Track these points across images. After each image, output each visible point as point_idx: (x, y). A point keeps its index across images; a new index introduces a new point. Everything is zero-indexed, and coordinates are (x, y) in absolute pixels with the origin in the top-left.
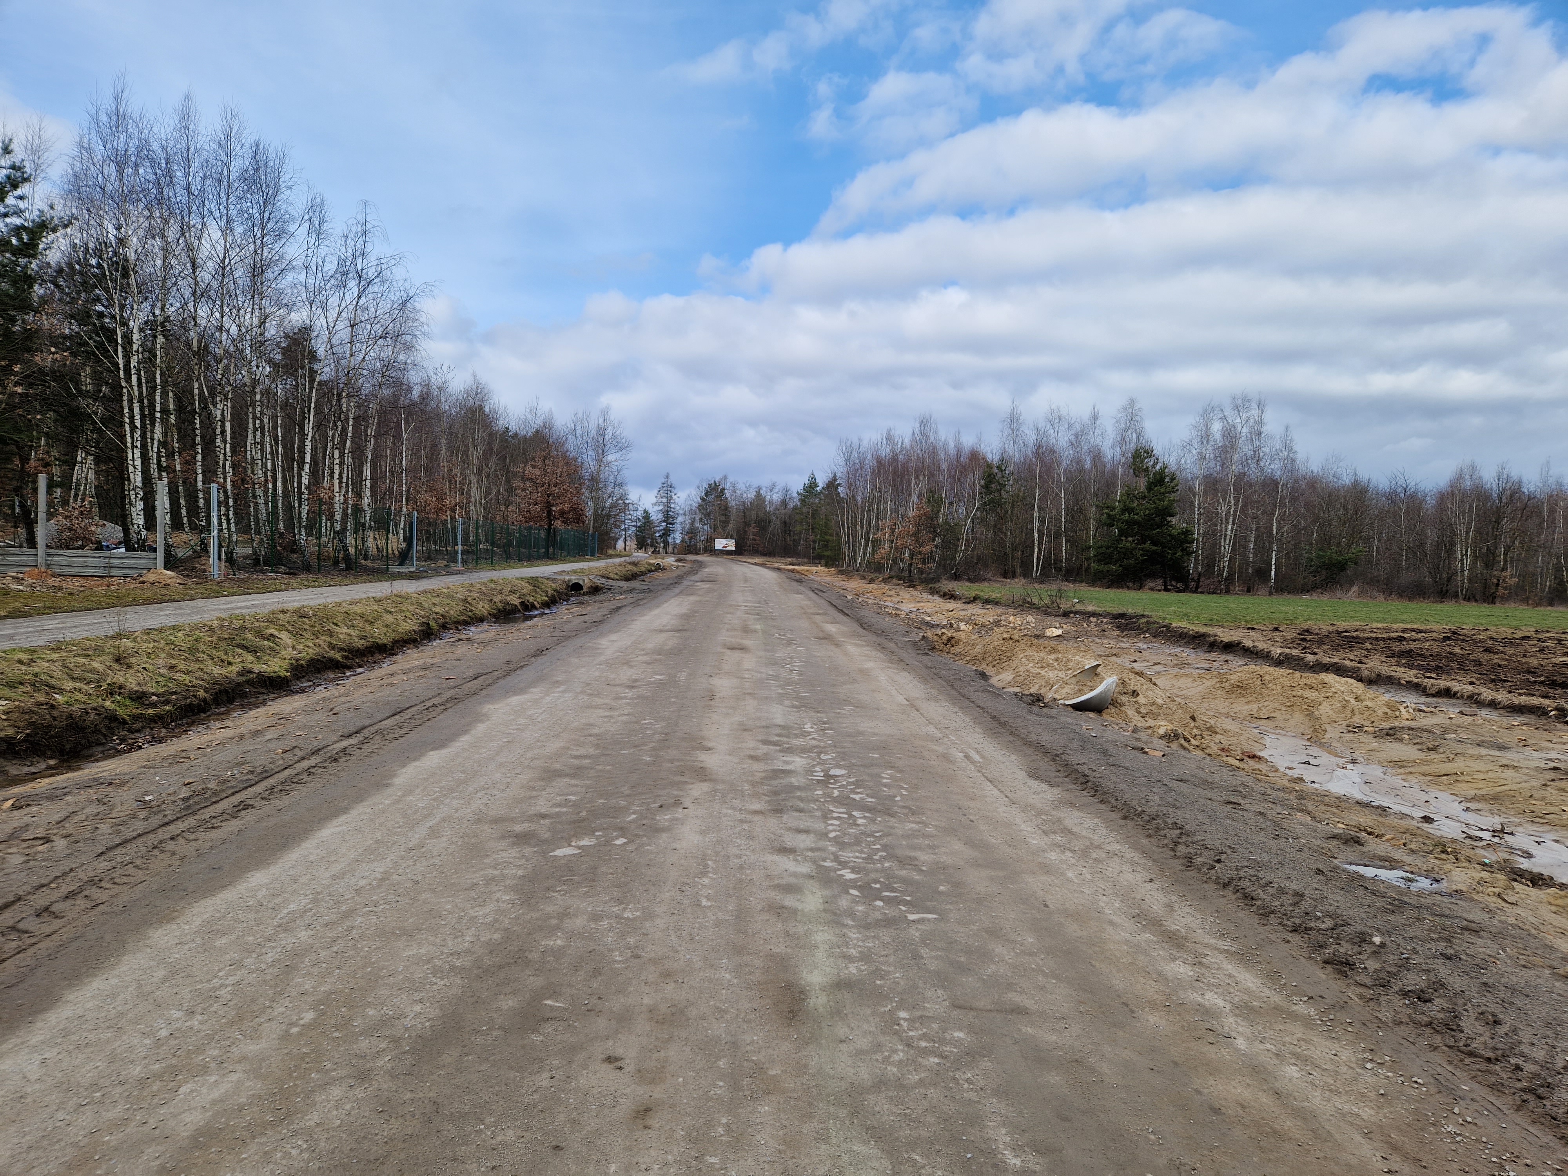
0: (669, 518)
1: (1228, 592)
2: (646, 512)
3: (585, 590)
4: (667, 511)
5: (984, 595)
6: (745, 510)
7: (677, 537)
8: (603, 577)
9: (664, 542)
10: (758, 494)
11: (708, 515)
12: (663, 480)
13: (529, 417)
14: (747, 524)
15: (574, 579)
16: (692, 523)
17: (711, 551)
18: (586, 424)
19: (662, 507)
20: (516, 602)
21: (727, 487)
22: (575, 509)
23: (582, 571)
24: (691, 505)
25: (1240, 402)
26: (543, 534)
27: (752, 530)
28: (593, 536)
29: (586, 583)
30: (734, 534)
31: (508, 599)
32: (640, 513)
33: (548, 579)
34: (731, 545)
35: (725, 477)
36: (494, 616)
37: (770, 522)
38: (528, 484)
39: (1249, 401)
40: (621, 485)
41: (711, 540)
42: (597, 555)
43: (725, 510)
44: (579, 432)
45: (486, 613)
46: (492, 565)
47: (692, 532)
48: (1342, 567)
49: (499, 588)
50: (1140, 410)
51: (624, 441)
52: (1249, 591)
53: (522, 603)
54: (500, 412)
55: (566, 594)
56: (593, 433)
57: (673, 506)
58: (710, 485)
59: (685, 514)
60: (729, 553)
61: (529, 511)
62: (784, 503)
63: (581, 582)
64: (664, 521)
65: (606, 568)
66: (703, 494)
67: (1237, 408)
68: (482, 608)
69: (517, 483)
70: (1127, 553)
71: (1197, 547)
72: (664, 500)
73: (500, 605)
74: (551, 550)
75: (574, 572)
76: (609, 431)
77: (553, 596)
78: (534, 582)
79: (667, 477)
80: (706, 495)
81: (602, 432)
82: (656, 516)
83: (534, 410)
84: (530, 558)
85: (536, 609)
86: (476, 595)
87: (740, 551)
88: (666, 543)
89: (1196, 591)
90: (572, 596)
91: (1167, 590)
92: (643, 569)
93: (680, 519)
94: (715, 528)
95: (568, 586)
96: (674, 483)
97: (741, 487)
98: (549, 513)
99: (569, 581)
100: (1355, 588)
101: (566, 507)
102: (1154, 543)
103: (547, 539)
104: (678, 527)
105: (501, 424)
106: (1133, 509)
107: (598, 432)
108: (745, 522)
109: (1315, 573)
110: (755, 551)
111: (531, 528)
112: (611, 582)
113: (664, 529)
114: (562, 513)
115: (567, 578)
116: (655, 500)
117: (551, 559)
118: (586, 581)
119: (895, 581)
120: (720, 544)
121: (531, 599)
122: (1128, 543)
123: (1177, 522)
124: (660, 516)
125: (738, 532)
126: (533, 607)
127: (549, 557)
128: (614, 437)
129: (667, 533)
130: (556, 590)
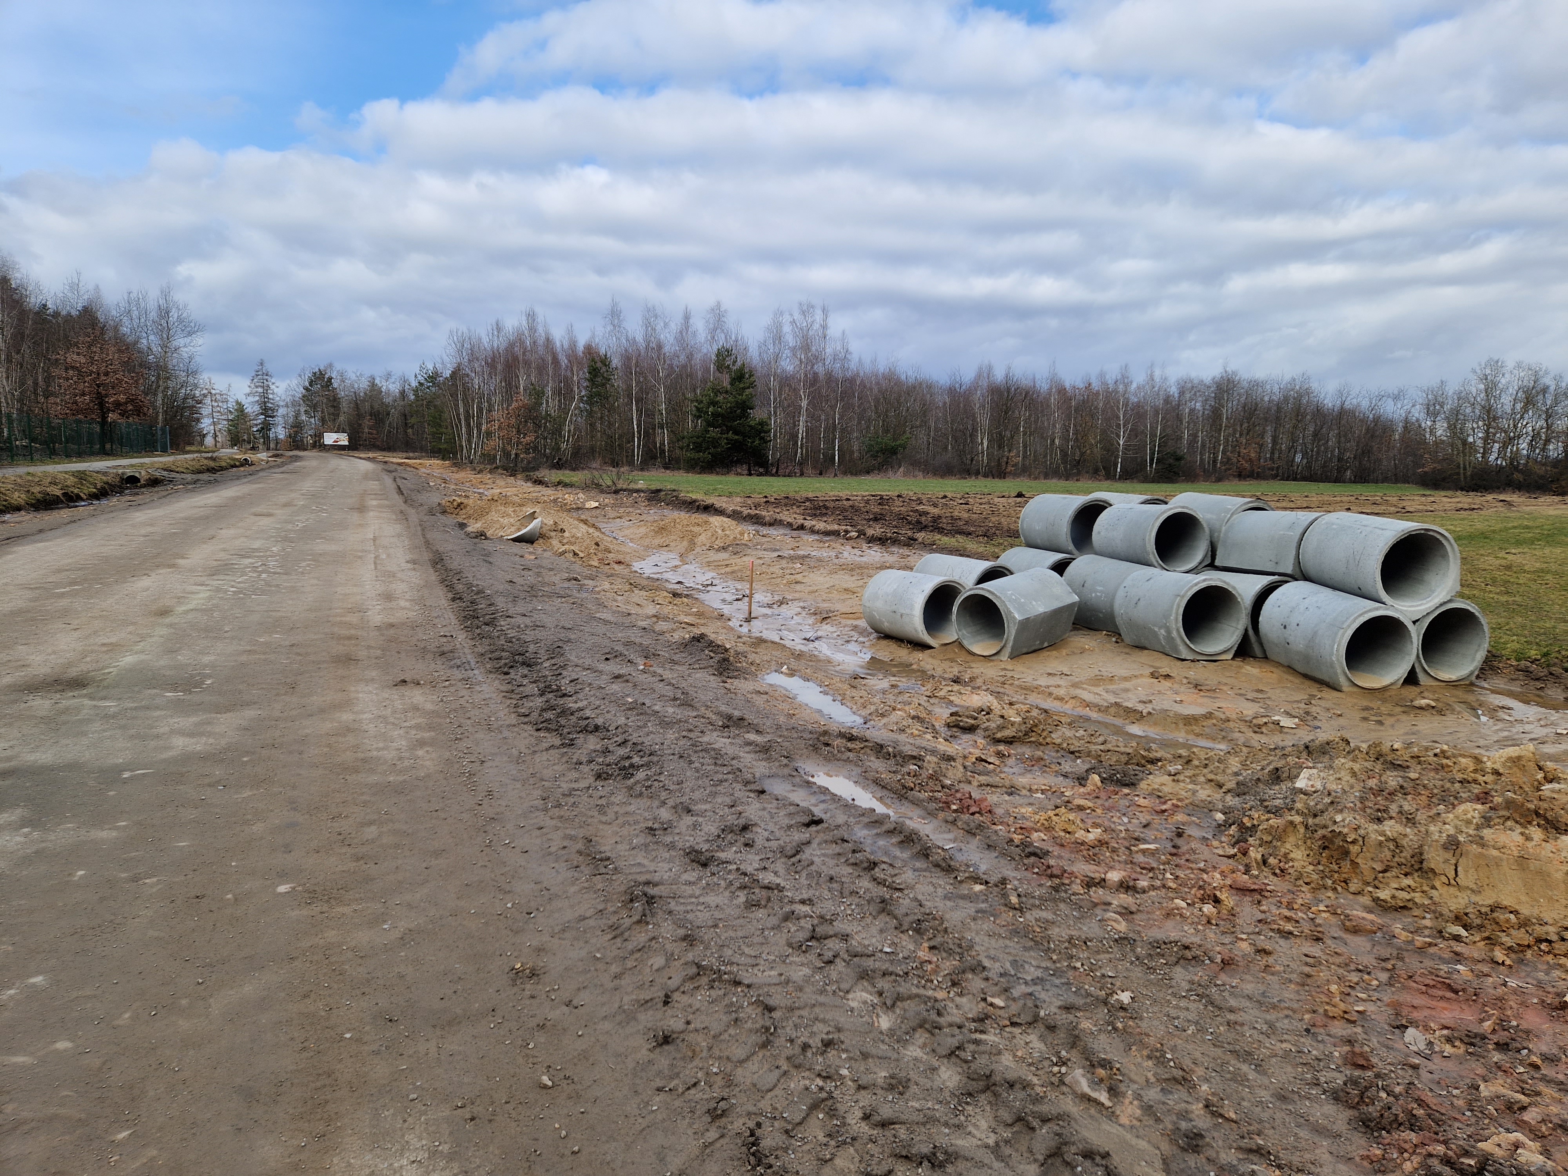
0: (267, 410)
1: (802, 475)
2: (238, 403)
3: (142, 482)
4: (265, 403)
5: (567, 480)
6: (357, 404)
7: (280, 432)
8: (165, 470)
9: (263, 437)
10: (373, 385)
11: (314, 407)
12: (257, 368)
13: (69, 294)
14: (360, 416)
15: (129, 472)
16: (297, 416)
17: (320, 446)
18: (142, 305)
19: (257, 398)
20: (59, 493)
21: (333, 376)
22: (132, 400)
23: (142, 465)
24: (294, 396)
25: (805, 308)
26: (98, 429)
27: (367, 422)
28: (163, 430)
29: (143, 475)
30: (347, 428)
31: (48, 490)
32: (231, 405)
33: (98, 472)
34: (343, 439)
35: (331, 365)
36: (32, 505)
37: (388, 414)
38: (71, 372)
39: (813, 307)
40: (195, 373)
41: (319, 436)
42: (170, 451)
43: (334, 402)
44: (135, 314)
45: (23, 503)
46: (32, 461)
47: (297, 426)
48: (893, 451)
49: (37, 479)
50: (725, 311)
51: (192, 324)
52: (821, 474)
53: (65, 494)
54: (30, 288)
55: (120, 487)
56: (153, 315)
57: (271, 396)
58: (315, 373)
59: (287, 406)
60: (342, 448)
61: (76, 403)
62: (403, 393)
63: (137, 475)
64: (262, 414)
65: (174, 462)
66: (307, 384)
67: (803, 313)
68: (18, 497)
69: (56, 372)
70: (715, 443)
71: (775, 435)
72: (260, 390)
73: (39, 496)
74: (108, 446)
75: (132, 466)
76: (174, 314)
77: (103, 488)
78: (81, 476)
79: (262, 364)
80: (311, 384)
81: (164, 313)
82: (251, 407)
83: (74, 287)
84: (81, 455)
85: (83, 500)
86: (10, 486)
87: (354, 446)
88: (267, 438)
89: (777, 474)
90: (127, 488)
91: (750, 474)
92: (224, 464)
93: (282, 411)
94: (323, 420)
95: (122, 479)
96: (270, 370)
97: (351, 375)
98: (101, 405)
99: (123, 474)
100: (901, 469)
101: (122, 398)
102: (736, 433)
103: (103, 434)
104: (279, 420)
105: (34, 301)
106: (717, 402)
107: (161, 317)
108: (358, 415)
109: (875, 457)
110: (373, 445)
111: (79, 422)
112: (173, 475)
113: (262, 423)
114: (118, 404)
115: (120, 471)
116: (248, 390)
117: (108, 455)
118: (143, 473)
119: (500, 471)
120: (330, 438)
121: (76, 491)
122: (713, 432)
123: (757, 414)
124: (257, 408)
125: (350, 424)
126: (79, 498)
127: (105, 453)
128: (180, 320)
129: (266, 427)
130: (107, 483)
